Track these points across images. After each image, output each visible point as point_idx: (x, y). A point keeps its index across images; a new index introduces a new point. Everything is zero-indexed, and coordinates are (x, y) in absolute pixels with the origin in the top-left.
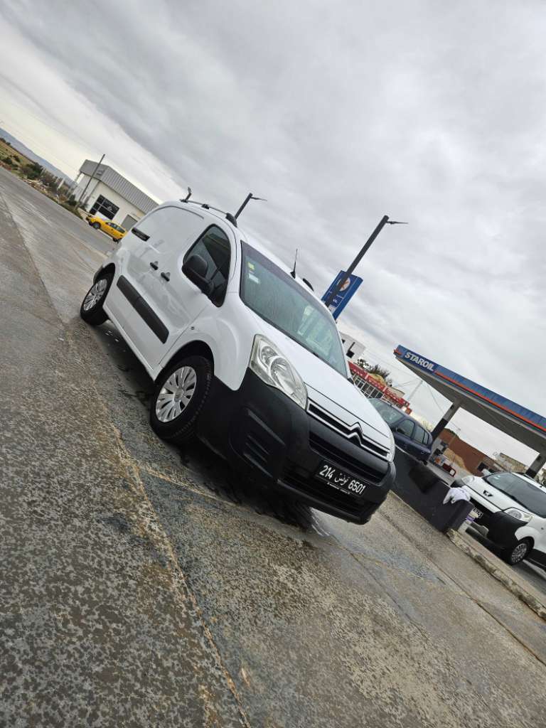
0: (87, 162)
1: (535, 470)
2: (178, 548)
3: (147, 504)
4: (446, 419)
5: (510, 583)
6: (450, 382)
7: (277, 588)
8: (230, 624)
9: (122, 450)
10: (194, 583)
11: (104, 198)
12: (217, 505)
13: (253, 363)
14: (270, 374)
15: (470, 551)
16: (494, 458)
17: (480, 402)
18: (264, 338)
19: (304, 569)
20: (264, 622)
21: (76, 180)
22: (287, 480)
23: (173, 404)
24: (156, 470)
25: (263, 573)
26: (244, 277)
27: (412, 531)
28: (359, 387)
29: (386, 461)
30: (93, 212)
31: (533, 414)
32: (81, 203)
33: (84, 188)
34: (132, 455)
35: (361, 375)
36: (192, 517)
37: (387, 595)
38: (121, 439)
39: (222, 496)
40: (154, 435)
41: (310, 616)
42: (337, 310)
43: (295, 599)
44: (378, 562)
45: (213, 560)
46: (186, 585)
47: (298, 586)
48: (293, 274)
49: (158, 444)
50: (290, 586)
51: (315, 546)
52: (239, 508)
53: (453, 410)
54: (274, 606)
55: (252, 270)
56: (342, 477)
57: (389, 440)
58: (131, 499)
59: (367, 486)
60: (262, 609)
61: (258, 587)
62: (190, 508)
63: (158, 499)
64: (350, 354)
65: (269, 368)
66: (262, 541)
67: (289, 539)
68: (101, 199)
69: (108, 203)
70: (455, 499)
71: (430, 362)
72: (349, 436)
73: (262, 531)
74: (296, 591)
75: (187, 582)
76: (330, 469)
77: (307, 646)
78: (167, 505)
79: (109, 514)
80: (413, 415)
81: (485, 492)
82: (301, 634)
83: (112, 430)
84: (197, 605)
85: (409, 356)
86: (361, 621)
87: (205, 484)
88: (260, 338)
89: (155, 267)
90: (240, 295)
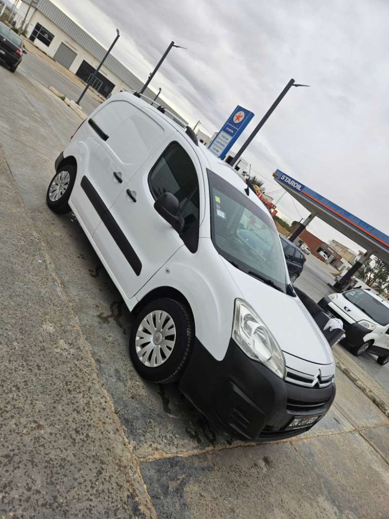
1: (361, 262)
4: (305, 225)
5: (368, 390)
6: (312, 200)
11: (41, 26)
12: (203, 463)
13: (236, 334)
14: (252, 346)
15: (340, 364)
17: (332, 216)
18: (244, 303)
21: (15, 6)
23: (153, 347)
30: (32, 39)
31: (368, 226)
32: (21, 29)
38: (115, 412)
39: (202, 440)
42: (232, 140)
51: (271, 458)
52: (216, 449)
53: (311, 218)
55: (219, 204)
56: (305, 420)
65: (252, 339)
68: (38, 26)
69: (45, 31)
70: (333, 328)
71: (299, 183)
72: (313, 385)
76: (298, 420)
78: (172, 509)
80: (279, 215)
81: (345, 308)
85: (284, 178)
88: (241, 303)
89: (119, 180)
90: (212, 239)
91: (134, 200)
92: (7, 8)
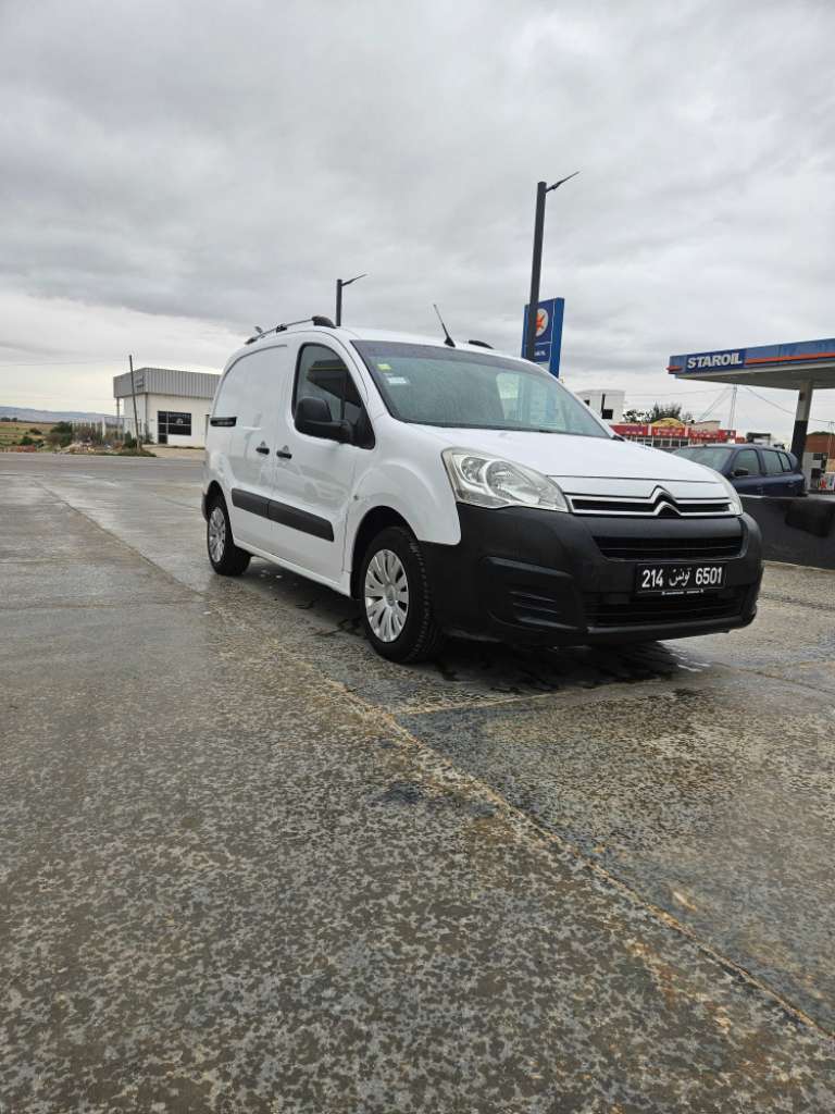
0: (117, 380)
2: (499, 787)
3: (427, 753)
4: (802, 419)
6: (778, 363)
7: (669, 769)
8: (625, 845)
9: (356, 704)
10: (545, 818)
11: (165, 413)
12: (525, 706)
13: (461, 493)
14: (492, 494)
18: (455, 450)
19: (695, 725)
20: (673, 821)
21: (118, 412)
22: (599, 621)
23: (390, 611)
24: (416, 705)
25: (638, 759)
26: (382, 387)
29: (733, 516)
30: (163, 440)
32: (141, 437)
33: (133, 416)
34: (374, 704)
35: (641, 433)
36: (497, 738)
38: (347, 691)
39: (526, 692)
40: (390, 664)
41: (738, 782)
42: (551, 364)
43: (703, 771)
44: (804, 664)
45: (556, 777)
46: (535, 826)
47: (698, 751)
48: (449, 342)
49: (402, 672)
50: (687, 757)
51: (696, 688)
52: (558, 694)
53: (805, 399)
54: (677, 793)
55: (388, 372)
56: (679, 574)
57: (722, 485)
58: (402, 757)
59: (724, 565)
60: (662, 806)
61: (640, 781)
62: (488, 728)
63: (439, 739)
64: (607, 414)
65: (486, 485)
66: (614, 721)
67: (652, 698)
68: (162, 416)
69: (174, 417)
71: (730, 352)
72: (657, 512)
73: (607, 707)
74: (700, 758)
75: (536, 821)
76: (654, 572)
77: (755, 821)
78: (454, 740)
79: (383, 790)
82: (737, 811)
83: (331, 687)
84: (565, 843)
85: (694, 364)
87: (492, 689)
88: (450, 453)
89: (265, 451)
90: (391, 415)
91: (289, 456)
92: (108, 426)
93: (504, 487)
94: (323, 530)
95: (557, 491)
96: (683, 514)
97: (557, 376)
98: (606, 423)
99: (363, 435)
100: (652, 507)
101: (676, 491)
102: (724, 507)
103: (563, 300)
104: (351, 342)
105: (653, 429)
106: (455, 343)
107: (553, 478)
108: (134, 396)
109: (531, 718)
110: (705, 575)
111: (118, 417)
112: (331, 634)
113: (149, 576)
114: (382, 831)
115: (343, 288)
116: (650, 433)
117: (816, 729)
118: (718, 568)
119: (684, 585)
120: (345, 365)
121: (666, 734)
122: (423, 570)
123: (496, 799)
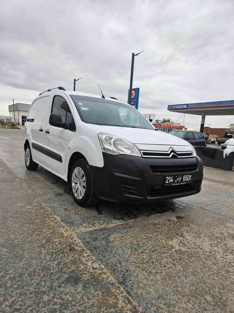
0: (10, 106)
2: (114, 271)
3: (87, 253)
4: (203, 123)
6: (197, 108)
7: (177, 256)
8: (164, 305)
9: (63, 227)
10: (132, 289)
11: (24, 116)
12: (125, 226)
13: (104, 149)
14: (115, 150)
16: (229, 128)
17: (213, 109)
18: (102, 134)
19: (184, 233)
20: (182, 287)
21: (10, 116)
22: (151, 195)
23: (80, 188)
24: (86, 227)
25: (166, 251)
26: (79, 110)
27: (218, 178)
28: (162, 130)
29: (194, 157)
30: (23, 124)
32: (16, 123)
33: (14, 117)
34: (70, 227)
35: (160, 126)
36: (114, 243)
37: (229, 219)
38: (62, 221)
39: (126, 219)
40: (79, 207)
41: (202, 262)
42: (136, 106)
43: (190, 256)
44: (214, 204)
45: (136, 263)
46: (128, 295)
47: (187, 246)
48: (103, 97)
49: (83, 211)
50: (183, 249)
51: (183, 215)
52: (137, 220)
53: (203, 118)
54: (182, 270)
55: (82, 105)
56: (178, 178)
57: (190, 147)
58: (77, 256)
59: (192, 174)
60: (177, 278)
61: (167, 264)
62: (111, 238)
63: (92, 245)
64: (151, 121)
65: (113, 146)
66: (156, 232)
67: (169, 220)
70: (228, 154)
71: (184, 105)
72: (170, 156)
73: (154, 225)
74: (188, 250)
75: (128, 292)
76: (170, 177)
77: (212, 284)
78: (99, 245)
79: (66, 276)
80: (188, 130)
82: (205, 279)
83: (55, 219)
84: (139, 306)
85: (174, 108)
86: (228, 244)
87: (114, 218)
88: (101, 134)
89: (42, 131)
90: (82, 121)
91: (49, 133)
92: (7, 119)
93: (119, 147)
94: (58, 158)
95: (137, 149)
96: (179, 157)
97: (137, 109)
98: (150, 123)
99: (72, 127)
100: (169, 155)
101: (177, 149)
102: (191, 154)
103: (139, 88)
104: (70, 95)
105: (163, 125)
106: (105, 97)
107: (136, 144)
108: (14, 111)
109: (127, 232)
110: (186, 178)
111: (10, 117)
112: (61, 194)
113: (3, 171)
114: (61, 304)
115: (76, 81)
116: (162, 126)
117: (224, 233)
118: (190, 175)
119: (179, 181)
120: (67, 103)
121: (174, 238)
122: (91, 175)
123: (112, 279)
